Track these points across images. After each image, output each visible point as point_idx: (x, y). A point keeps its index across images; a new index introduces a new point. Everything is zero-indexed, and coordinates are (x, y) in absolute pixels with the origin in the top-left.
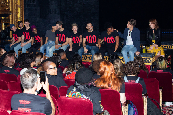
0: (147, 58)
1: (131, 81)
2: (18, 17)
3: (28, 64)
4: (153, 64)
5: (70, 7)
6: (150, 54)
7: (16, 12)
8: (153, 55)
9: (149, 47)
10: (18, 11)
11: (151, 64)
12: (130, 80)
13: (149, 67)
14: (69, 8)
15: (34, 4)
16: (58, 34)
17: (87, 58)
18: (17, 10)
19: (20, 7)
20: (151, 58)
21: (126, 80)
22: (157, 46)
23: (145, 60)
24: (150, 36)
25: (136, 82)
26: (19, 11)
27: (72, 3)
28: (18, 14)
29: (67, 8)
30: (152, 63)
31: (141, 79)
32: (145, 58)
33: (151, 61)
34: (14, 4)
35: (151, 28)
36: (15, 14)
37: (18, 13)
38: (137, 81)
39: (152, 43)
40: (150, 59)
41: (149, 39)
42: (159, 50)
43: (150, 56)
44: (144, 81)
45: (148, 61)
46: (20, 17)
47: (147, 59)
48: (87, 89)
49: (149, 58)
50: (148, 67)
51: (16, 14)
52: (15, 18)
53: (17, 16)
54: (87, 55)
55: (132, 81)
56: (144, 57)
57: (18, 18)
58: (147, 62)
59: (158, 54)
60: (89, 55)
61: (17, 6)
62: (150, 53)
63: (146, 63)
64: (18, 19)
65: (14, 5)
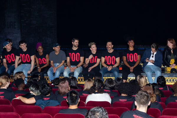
0: (172, 78)
16: (70, 54)
32: (170, 78)
35: (169, 48)
49: (174, 78)
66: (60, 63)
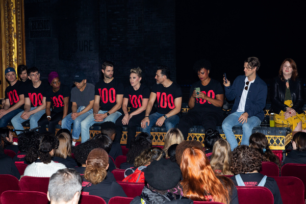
0: (276, 136)
1: (250, 183)
2: (14, 57)
3: (46, 153)
4: (288, 149)
5: (119, 37)
6: (281, 129)
7: (10, 48)
8: (288, 130)
9: (279, 114)
10: (13, 45)
11: (283, 148)
12: (248, 181)
13: (281, 154)
14: (115, 39)
15: (46, 30)
16: (100, 90)
17: (156, 138)
18: (10, 43)
19: (17, 37)
20: (284, 137)
21: (240, 182)
22: (293, 111)
23: (272, 141)
24: (279, 93)
25: (259, 185)
26: (15, 45)
27: (121, 30)
28: (14, 50)
29: (113, 39)
30: (286, 147)
31: (270, 180)
32: (272, 136)
33: (283, 142)
34: (5, 31)
36: (6, 52)
37: (12, 49)
38: (262, 183)
39: (284, 108)
40: (281, 138)
41: (278, 98)
42: (298, 121)
43: (281, 132)
44: (275, 182)
45: (278, 142)
46: (17, 58)
47: (275, 138)
48: (168, 201)
49: (280, 136)
50: (278, 155)
51: (10, 52)
52: (6, 58)
53: (12, 56)
54: (156, 133)
55: (253, 184)
56: (270, 135)
57: (14, 60)
58: (275, 145)
59: (296, 129)
60: (161, 132)
61: (10, 36)
62: (281, 126)
63: (274, 147)
64: (13, 62)
65: (5, 33)
66: (86, 106)
